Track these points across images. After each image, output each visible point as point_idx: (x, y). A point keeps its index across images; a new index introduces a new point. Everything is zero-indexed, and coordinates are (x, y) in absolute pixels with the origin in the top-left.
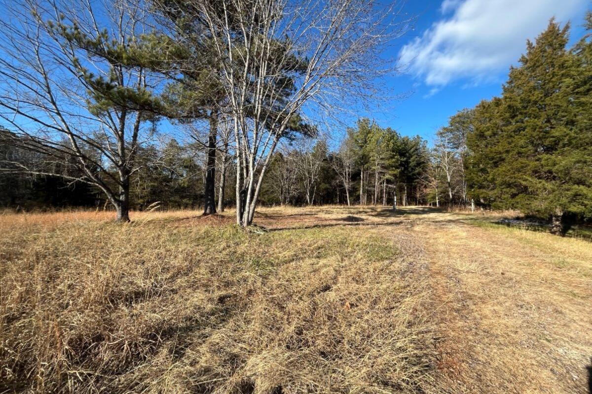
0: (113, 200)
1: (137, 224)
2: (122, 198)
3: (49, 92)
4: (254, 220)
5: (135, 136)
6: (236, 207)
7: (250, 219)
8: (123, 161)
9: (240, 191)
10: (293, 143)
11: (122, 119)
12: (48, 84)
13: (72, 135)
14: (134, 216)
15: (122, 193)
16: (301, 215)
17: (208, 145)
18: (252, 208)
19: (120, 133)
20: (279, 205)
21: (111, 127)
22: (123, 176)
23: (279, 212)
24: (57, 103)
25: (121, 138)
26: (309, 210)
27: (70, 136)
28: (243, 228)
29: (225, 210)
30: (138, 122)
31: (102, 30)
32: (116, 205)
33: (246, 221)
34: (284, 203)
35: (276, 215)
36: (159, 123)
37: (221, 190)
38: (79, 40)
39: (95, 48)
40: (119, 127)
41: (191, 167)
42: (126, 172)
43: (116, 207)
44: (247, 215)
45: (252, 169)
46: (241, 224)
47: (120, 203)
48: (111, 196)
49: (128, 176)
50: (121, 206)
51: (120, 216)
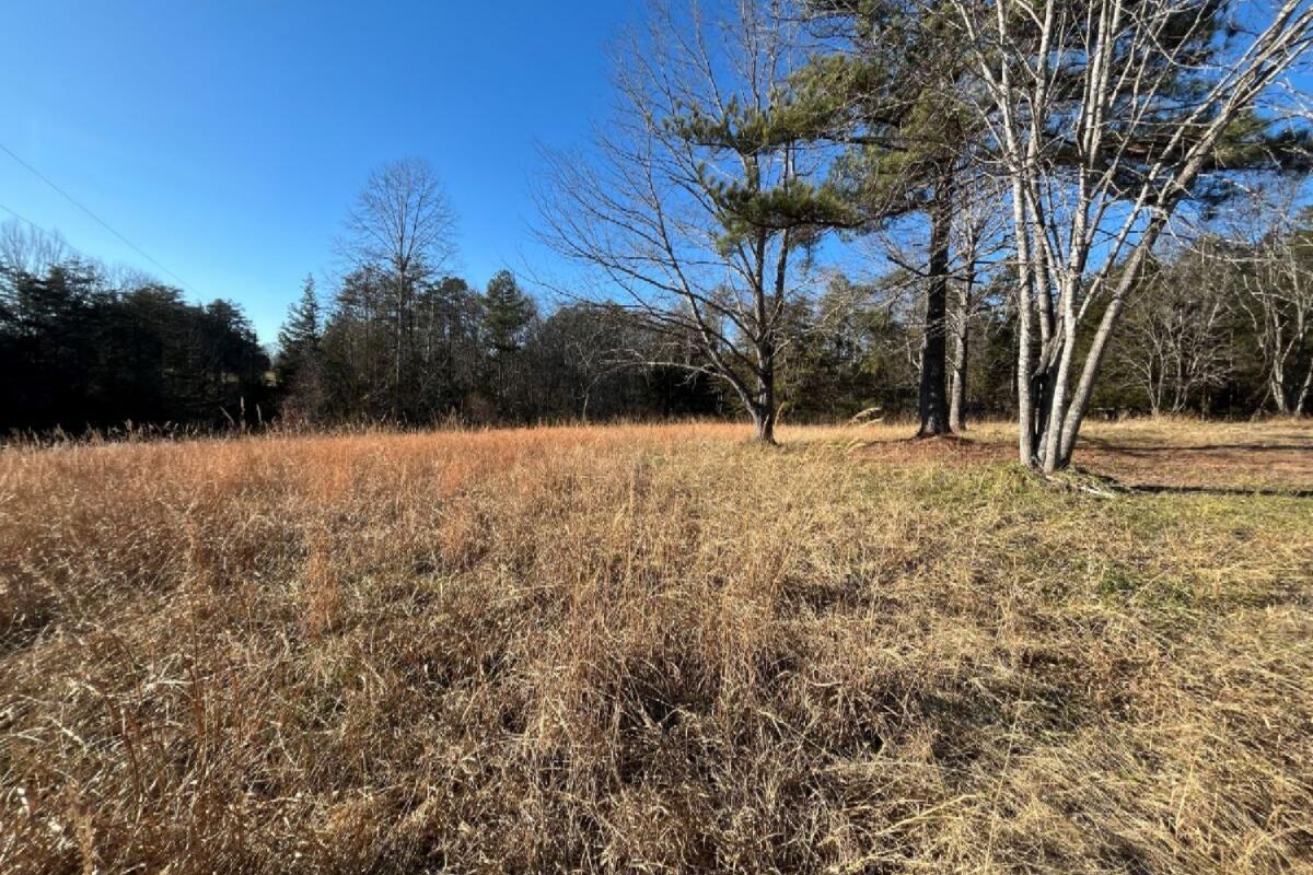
0: (748, 403)
1: (790, 449)
2: (762, 399)
3: (664, 236)
4: (1076, 456)
5: (780, 283)
6: (1016, 419)
7: (1063, 452)
8: (763, 332)
9: (1029, 375)
11: (760, 254)
13: (692, 297)
14: (782, 433)
15: (762, 391)
16: (1254, 448)
17: (926, 271)
18: (1069, 422)
19: (757, 279)
20: (1147, 413)
21: (742, 272)
22: (762, 358)
23: (1155, 436)
24: (674, 248)
25: (759, 289)
26: (1290, 432)
27: (689, 300)
28: (1041, 475)
30: (785, 252)
31: (728, 100)
32: (753, 412)
33: (1050, 457)
34: (1165, 408)
35: (1142, 444)
36: (818, 246)
37: (956, 375)
38: (698, 132)
39: (720, 138)
40: (754, 269)
41: (887, 330)
42: (767, 351)
43: (754, 416)
44: (1055, 439)
45: (1068, 314)
46: (1035, 465)
47: (760, 409)
48: (746, 396)
49: (770, 358)
50: (760, 415)
51: (760, 433)
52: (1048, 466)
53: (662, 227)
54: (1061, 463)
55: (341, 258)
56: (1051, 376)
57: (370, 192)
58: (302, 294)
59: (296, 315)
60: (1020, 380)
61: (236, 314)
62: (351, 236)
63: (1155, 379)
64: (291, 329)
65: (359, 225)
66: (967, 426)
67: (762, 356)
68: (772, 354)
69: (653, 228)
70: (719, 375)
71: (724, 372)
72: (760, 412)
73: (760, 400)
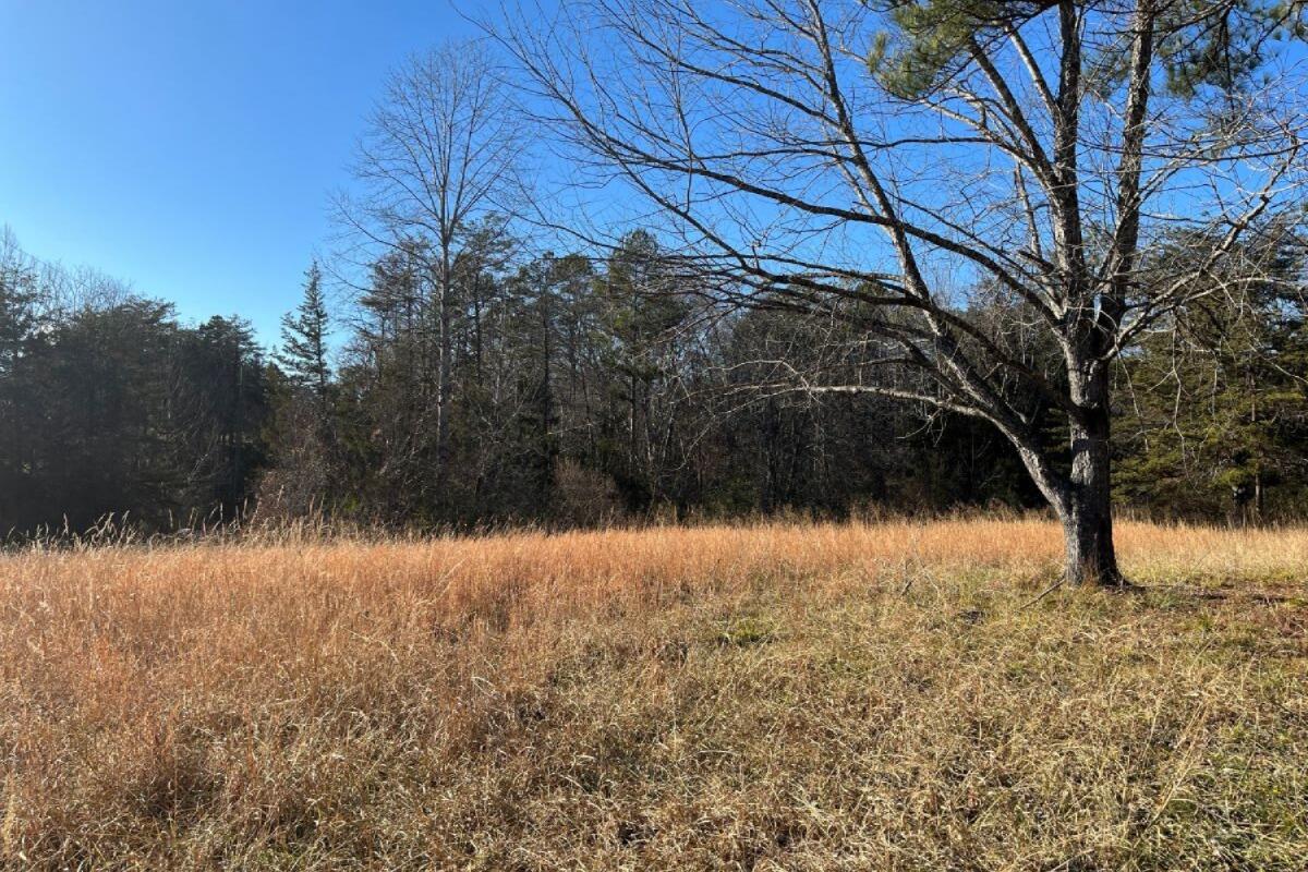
0: (1042, 479)
2: (1080, 467)
3: (834, 95)
13: (901, 229)
15: (1081, 448)
19: (1057, 168)
32: (1054, 498)
43: (1060, 512)
47: (1073, 493)
48: (1036, 461)
49: (1100, 362)
50: (1075, 508)
51: (1076, 552)
53: (832, 79)
55: (343, 229)
57: (392, 109)
58: (302, 298)
59: (294, 333)
61: (245, 338)
62: (359, 190)
64: (289, 357)
65: (375, 169)
67: (1079, 359)
68: (1106, 352)
69: (812, 81)
70: (970, 411)
71: (978, 405)
72: (1074, 500)
73: (1075, 470)
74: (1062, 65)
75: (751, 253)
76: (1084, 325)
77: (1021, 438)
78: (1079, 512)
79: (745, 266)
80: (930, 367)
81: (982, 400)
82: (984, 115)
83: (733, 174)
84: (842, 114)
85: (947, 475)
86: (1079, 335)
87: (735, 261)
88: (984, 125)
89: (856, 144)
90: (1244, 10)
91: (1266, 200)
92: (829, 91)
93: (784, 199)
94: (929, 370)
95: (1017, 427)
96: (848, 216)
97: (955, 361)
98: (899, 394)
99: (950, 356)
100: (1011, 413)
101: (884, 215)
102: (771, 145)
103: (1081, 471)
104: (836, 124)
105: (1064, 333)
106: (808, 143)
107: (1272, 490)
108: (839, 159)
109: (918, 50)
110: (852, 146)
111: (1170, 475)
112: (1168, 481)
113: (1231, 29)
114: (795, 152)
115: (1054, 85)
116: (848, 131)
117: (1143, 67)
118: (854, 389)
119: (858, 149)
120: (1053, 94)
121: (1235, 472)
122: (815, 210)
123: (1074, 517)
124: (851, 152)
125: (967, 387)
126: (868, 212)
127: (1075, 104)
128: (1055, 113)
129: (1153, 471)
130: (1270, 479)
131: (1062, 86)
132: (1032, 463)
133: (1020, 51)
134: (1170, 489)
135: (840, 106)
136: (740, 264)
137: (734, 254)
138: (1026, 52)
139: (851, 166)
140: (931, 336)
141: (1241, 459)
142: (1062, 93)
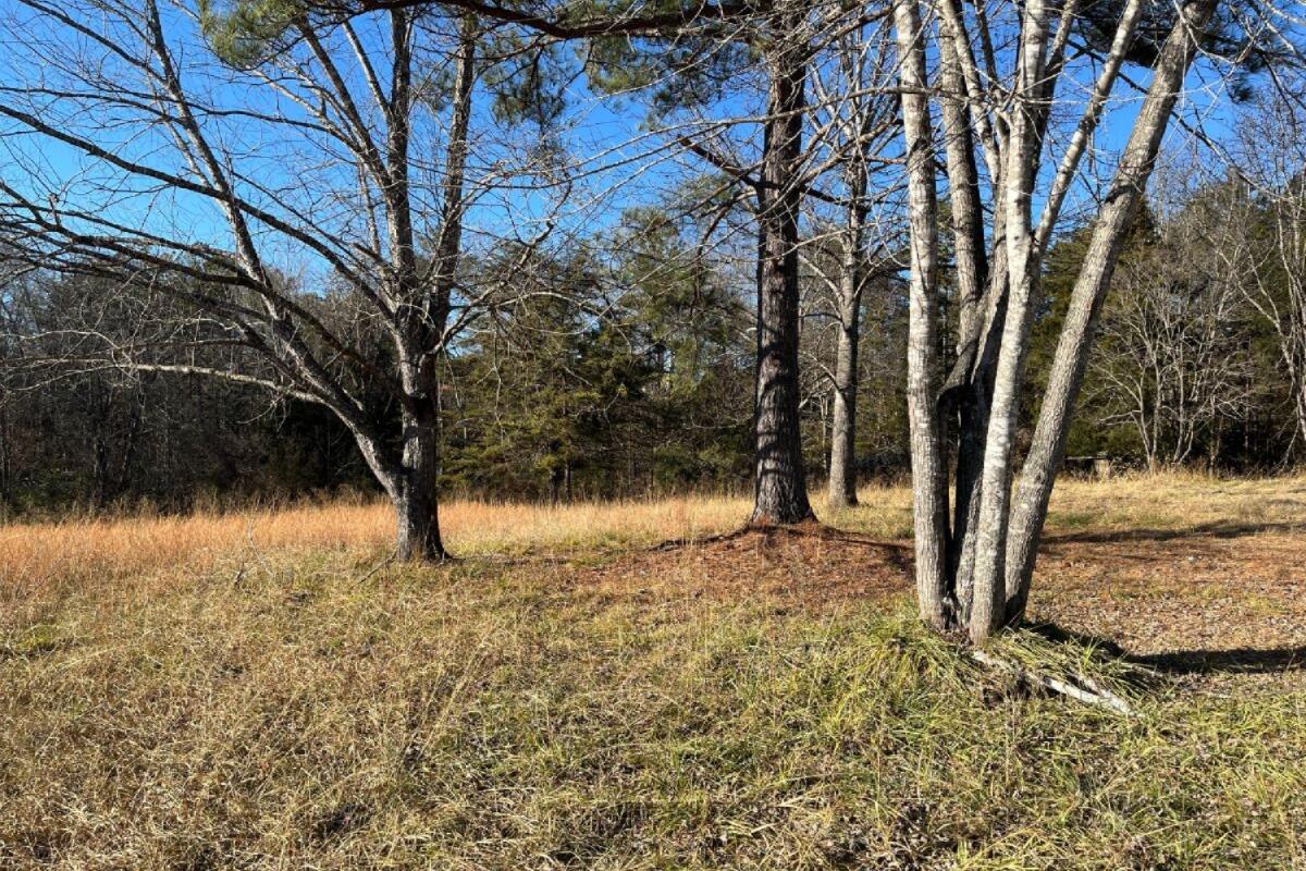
2: (410, 454)
3: (160, 46)
7: (1010, 587)
10: (1259, 81)
12: (155, 15)
13: (237, 206)
15: (411, 435)
19: (390, 169)
20: (1141, 465)
24: (183, 78)
27: (225, 209)
29: (862, 496)
32: (388, 483)
34: (1163, 455)
37: (839, 400)
43: (392, 494)
44: (992, 553)
45: (1014, 226)
46: (949, 615)
47: (405, 477)
48: (371, 448)
49: (428, 356)
50: (405, 491)
51: (405, 532)
52: (978, 621)
53: (156, 29)
54: (1007, 613)
56: (980, 391)
60: (912, 400)
63: (1149, 410)
66: (861, 496)
67: (409, 352)
68: (432, 347)
69: (134, 26)
70: (309, 397)
71: (315, 391)
72: (405, 483)
73: (406, 455)
74: (395, 71)
75: (48, 206)
76: (414, 321)
77: (358, 425)
78: (410, 495)
79: (39, 221)
80: (268, 351)
81: (320, 387)
82: (324, 104)
83: (32, 112)
84: (168, 69)
85: (303, 462)
86: (410, 331)
87: (26, 213)
88: (323, 113)
89: (186, 106)
90: (551, 58)
91: (551, 227)
92: (153, 41)
93: (95, 151)
94: (266, 354)
95: (353, 413)
96: (173, 182)
97: (292, 346)
98: (236, 378)
99: (288, 340)
100: (347, 399)
101: (217, 187)
102: (80, 86)
103: (411, 456)
104: (160, 79)
105: (397, 327)
106: (126, 92)
107: (578, 472)
108: (168, 118)
109: (243, 16)
110: (179, 107)
111: (503, 461)
112: (500, 465)
113: (541, 73)
114: (110, 100)
115: (387, 89)
116: (175, 87)
117: (465, 90)
118: (185, 370)
119: (186, 110)
120: (386, 96)
121: (550, 458)
122: (133, 168)
123: (405, 499)
124: (179, 112)
125: (307, 373)
126: (201, 182)
127: (406, 113)
128: (389, 116)
129: (489, 458)
130: (577, 464)
131: (394, 92)
132: (367, 447)
133: (355, 47)
134: (502, 473)
135: (166, 60)
136: (34, 218)
137: (24, 204)
138: (361, 51)
139: (180, 128)
140: (268, 319)
141: (555, 447)
142: (394, 100)
